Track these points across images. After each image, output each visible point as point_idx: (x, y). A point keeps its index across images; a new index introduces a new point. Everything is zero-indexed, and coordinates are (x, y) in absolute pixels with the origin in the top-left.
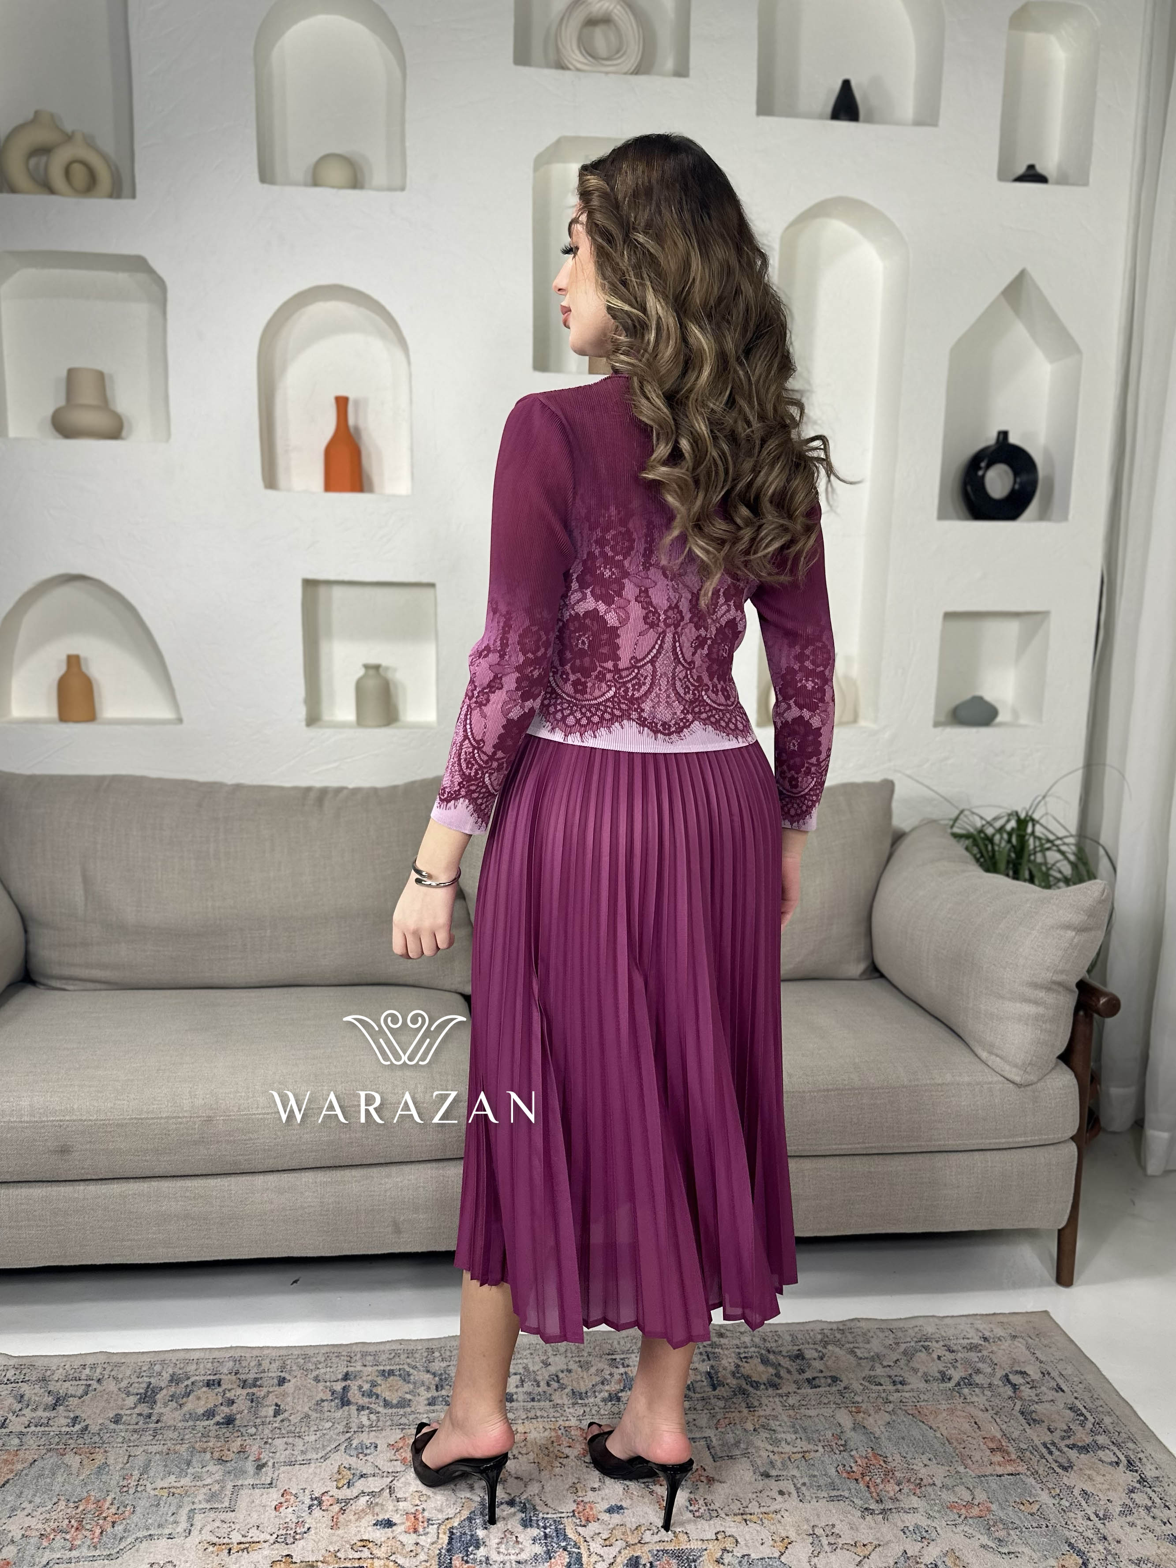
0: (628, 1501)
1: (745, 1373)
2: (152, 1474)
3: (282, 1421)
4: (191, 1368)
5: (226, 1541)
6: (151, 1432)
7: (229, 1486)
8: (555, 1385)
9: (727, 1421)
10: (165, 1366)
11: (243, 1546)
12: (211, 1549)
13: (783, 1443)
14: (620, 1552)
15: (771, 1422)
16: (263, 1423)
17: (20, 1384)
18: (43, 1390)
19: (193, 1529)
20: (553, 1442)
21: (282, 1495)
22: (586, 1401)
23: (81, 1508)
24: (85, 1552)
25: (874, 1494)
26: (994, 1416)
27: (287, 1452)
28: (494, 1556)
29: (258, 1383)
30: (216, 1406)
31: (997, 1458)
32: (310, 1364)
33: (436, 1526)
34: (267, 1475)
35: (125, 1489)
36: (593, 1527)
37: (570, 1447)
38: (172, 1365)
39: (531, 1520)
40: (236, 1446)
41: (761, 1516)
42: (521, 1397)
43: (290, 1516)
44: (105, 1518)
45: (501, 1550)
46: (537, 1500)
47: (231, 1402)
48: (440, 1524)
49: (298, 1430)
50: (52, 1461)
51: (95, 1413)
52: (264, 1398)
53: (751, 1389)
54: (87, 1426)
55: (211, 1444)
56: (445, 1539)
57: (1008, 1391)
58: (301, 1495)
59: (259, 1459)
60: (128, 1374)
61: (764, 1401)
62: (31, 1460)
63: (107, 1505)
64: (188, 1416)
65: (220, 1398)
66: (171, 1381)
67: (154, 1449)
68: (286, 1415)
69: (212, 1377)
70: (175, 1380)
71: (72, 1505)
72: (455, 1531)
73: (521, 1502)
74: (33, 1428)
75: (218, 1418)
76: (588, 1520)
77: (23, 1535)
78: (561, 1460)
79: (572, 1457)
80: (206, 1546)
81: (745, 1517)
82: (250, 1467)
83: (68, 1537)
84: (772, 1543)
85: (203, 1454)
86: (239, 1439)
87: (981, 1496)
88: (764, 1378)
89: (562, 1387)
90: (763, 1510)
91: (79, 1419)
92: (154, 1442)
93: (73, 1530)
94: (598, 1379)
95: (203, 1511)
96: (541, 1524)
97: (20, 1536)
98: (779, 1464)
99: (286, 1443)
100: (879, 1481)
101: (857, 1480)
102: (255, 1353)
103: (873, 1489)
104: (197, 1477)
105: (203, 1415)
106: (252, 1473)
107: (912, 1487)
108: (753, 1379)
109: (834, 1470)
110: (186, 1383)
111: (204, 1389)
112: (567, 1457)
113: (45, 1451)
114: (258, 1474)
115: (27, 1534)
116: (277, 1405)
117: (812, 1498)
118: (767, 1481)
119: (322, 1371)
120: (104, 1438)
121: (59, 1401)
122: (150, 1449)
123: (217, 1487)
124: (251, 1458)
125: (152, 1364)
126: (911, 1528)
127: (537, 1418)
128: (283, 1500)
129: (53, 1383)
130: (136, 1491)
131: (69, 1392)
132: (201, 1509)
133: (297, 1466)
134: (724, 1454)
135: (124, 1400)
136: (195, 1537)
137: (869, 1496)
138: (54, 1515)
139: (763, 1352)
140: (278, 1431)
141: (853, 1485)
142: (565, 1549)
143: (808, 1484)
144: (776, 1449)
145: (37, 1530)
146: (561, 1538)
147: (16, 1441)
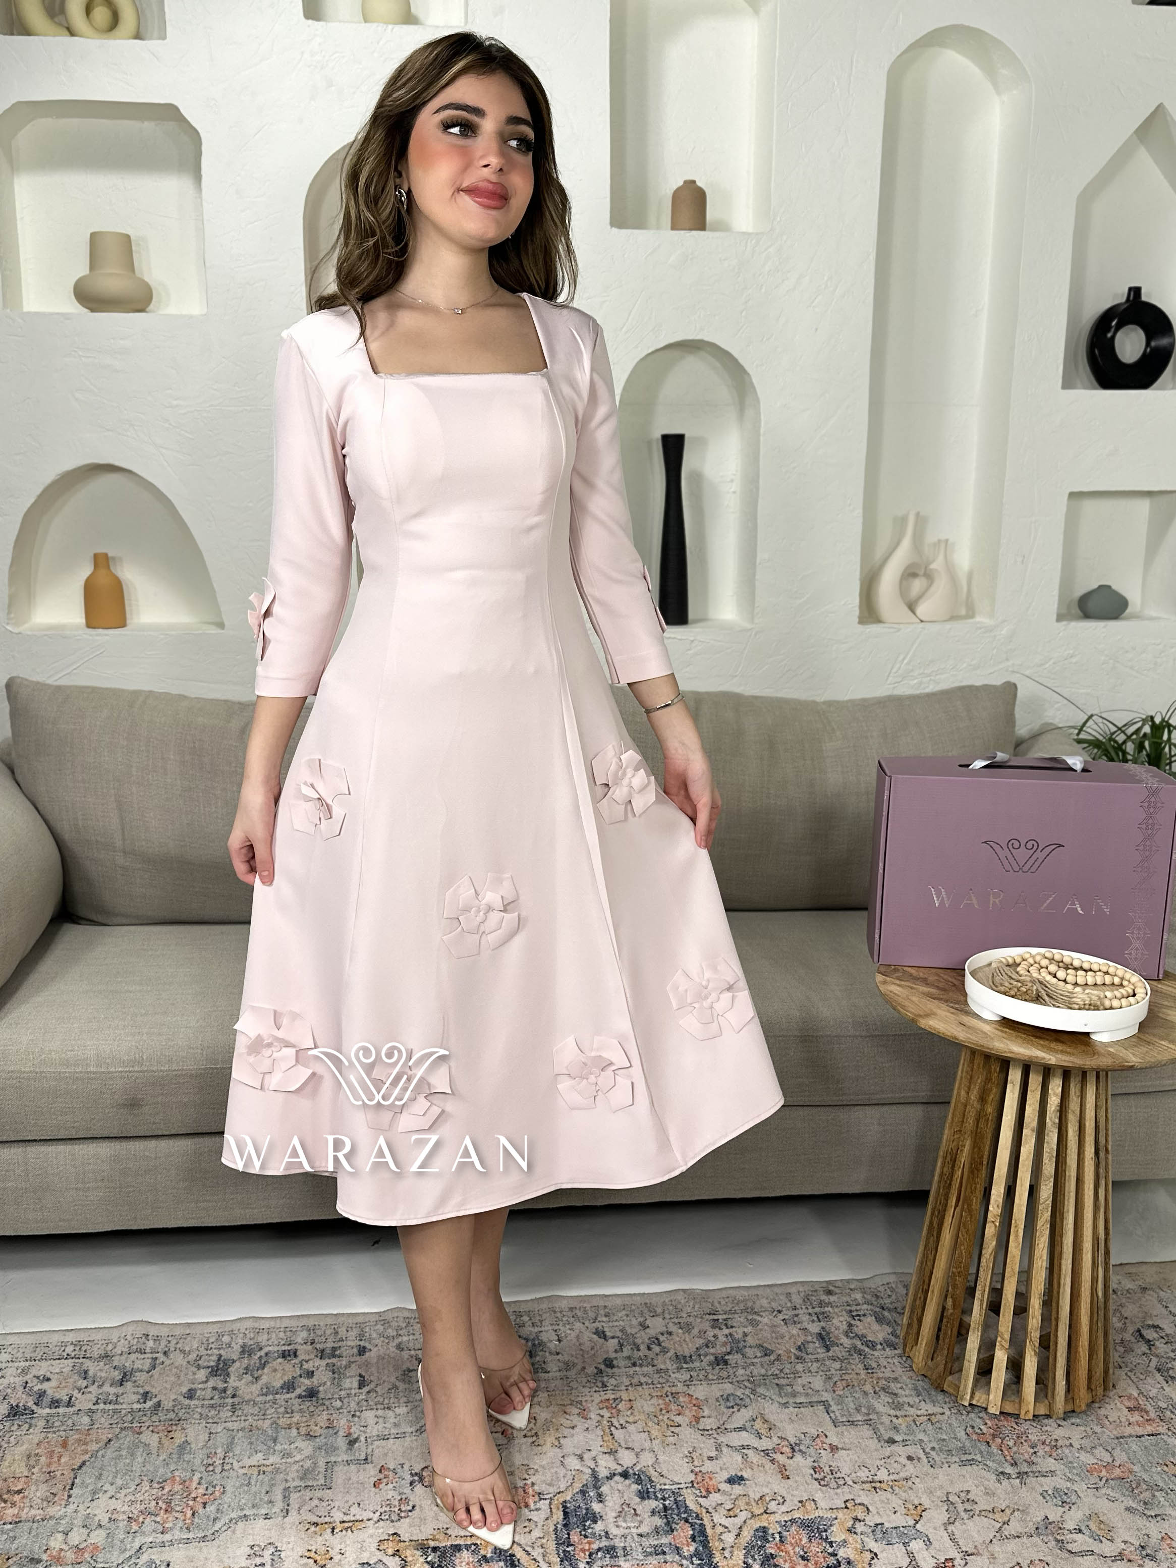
0: (749, 1470)
1: (860, 1333)
2: (237, 1452)
3: (369, 1392)
4: (263, 1338)
5: (327, 1519)
6: (229, 1408)
7: (322, 1464)
8: (656, 1349)
9: (844, 1382)
10: (234, 1337)
11: (346, 1525)
12: (313, 1528)
13: (906, 1407)
14: (745, 1522)
15: (892, 1385)
16: (349, 1395)
17: (81, 1360)
18: (107, 1366)
19: (290, 1508)
20: (661, 1410)
21: (380, 1471)
22: (691, 1365)
23: (166, 1490)
24: (177, 1534)
25: (1008, 1458)
26: (1129, 1374)
27: (381, 1426)
28: (613, 1531)
29: (337, 1353)
30: (294, 1378)
31: (1136, 1417)
32: (390, 1330)
33: (548, 1501)
34: (361, 1450)
35: (211, 1468)
36: (715, 1498)
37: (679, 1414)
38: (241, 1335)
39: (648, 1492)
40: (322, 1419)
41: (891, 1483)
42: (622, 1363)
43: (391, 1493)
44: (195, 1499)
45: (620, 1523)
46: (652, 1472)
47: (310, 1374)
48: (551, 1499)
49: (386, 1401)
50: (128, 1439)
51: (166, 1388)
52: (346, 1367)
53: (867, 1349)
54: (159, 1404)
55: (295, 1420)
56: (559, 1515)
57: (1144, 1348)
58: (399, 1470)
59: (349, 1434)
60: (195, 1346)
61: (883, 1362)
62: (104, 1438)
63: (194, 1485)
64: (265, 1390)
65: (298, 1370)
66: (243, 1352)
67: (236, 1426)
68: (372, 1386)
69: (286, 1348)
70: (246, 1351)
71: (157, 1486)
72: (568, 1505)
73: (635, 1474)
74: (102, 1406)
75: (298, 1391)
76: (708, 1492)
77: (110, 1519)
78: (672, 1429)
79: (684, 1425)
80: (308, 1526)
81: (873, 1485)
82: (341, 1442)
83: (158, 1519)
84: (904, 1511)
85: (288, 1431)
86: (325, 1413)
87: (1121, 1457)
88: (880, 1337)
89: (665, 1351)
90: (892, 1477)
91: (150, 1395)
92: (234, 1418)
93: (162, 1511)
94: (701, 1341)
95: (298, 1489)
96: (659, 1496)
97: (107, 1520)
98: (903, 1428)
99: (376, 1416)
100: (1011, 1443)
101: (988, 1443)
102: (329, 1321)
103: (1006, 1453)
104: (286, 1455)
105: (282, 1388)
106: (344, 1448)
107: (1047, 1449)
108: (869, 1339)
109: (963, 1433)
110: (259, 1354)
111: (280, 1360)
112: (679, 1426)
113: (118, 1430)
114: (351, 1450)
115: (113, 1517)
116: (361, 1376)
117: (943, 1463)
118: (894, 1447)
119: (405, 1339)
120: (180, 1414)
121: (125, 1377)
122: (229, 1425)
123: (308, 1464)
124: (341, 1433)
125: (220, 1336)
126: (1050, 1492)
127: (642, 1384)
128: (381, 1476)
129: (116, 1358)
130: (223, 1470)
131: (135, 1367)
132: (296, 1487)
133: (391, 1441)
134: (845, 1419)
135: (194, 1374)
136: (293, 1517)
137: (1003, 1459)
138: (139, 1497)
139: (878, 1309)
140: (365, 1403)
141: (984, 1447)
142: (687, 1521)
143: (937, 1447)
144: (898, 1413)
145: (124, 1512)
146: (682, 1510)
147: (86, 1420)
